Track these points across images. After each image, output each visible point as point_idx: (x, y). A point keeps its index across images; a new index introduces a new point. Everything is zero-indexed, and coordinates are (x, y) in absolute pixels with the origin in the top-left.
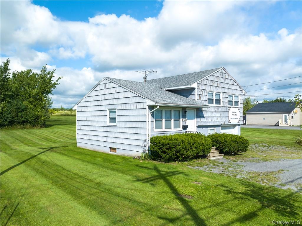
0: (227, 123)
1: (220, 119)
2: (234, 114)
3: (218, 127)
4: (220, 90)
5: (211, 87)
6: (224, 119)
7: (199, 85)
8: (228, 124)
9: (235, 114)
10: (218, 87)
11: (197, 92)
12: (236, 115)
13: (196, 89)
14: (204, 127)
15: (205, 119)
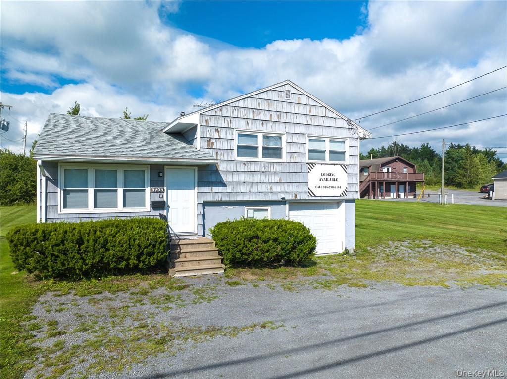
0: (305, 197)
1: (276, 188)
2: (326, 177)
3: (280, 205)
4: (279, 129)
5: (250, 122)
6: (293, 188)
7: (207, 119)
8: (307, 198)
9: (333, 177)
10: (271, 123)
11: (201, 132)
12: (333, 180)
13: (198, 127)
14: (229, 206)
15: (229, 189)
